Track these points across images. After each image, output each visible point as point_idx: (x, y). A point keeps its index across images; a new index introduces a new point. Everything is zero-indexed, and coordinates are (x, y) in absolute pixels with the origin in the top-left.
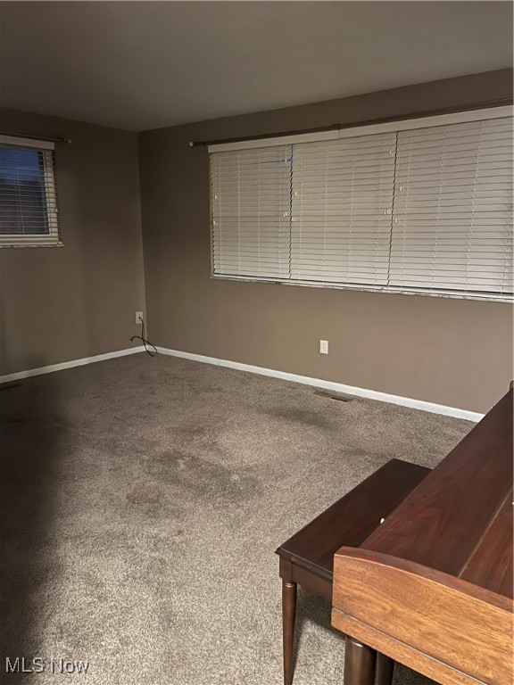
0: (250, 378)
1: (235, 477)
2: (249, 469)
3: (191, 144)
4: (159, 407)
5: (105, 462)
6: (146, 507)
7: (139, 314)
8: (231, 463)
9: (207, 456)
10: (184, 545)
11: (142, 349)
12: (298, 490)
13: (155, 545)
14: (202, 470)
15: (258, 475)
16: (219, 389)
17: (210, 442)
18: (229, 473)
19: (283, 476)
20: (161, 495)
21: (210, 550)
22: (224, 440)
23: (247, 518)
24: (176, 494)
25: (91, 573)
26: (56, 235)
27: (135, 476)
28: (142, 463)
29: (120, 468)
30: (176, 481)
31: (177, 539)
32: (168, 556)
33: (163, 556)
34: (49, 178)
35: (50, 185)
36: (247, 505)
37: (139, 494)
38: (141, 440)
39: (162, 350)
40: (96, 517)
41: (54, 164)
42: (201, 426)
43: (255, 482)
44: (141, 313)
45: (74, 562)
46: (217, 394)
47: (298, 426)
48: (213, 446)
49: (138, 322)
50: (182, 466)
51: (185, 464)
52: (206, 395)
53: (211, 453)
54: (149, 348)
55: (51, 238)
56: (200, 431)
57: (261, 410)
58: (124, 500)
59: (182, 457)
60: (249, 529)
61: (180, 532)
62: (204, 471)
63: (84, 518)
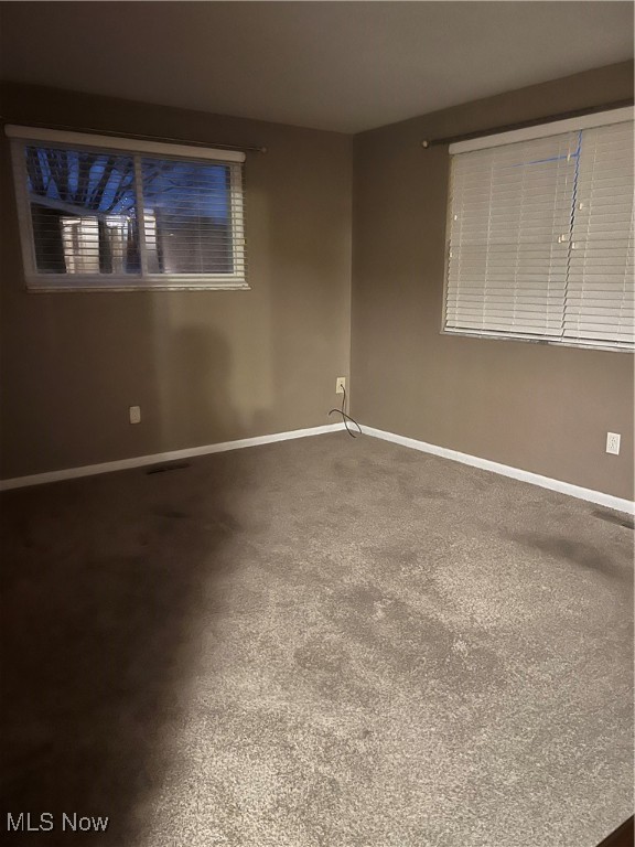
0: (491, 481)
1: (460, 646)
2: (483, 635)
3: (425, 144)
4: (355, 513)
5: (274, 592)
6: (320, 675)
7: (341, 381)
8: (454, 619)
9: (418, 602)
10: (370, 759)
11: (340, 427)
12: (565, 686)
13: (327, 749)
14: (409, 624)
15: (497, 648)
16: (443, 495)
17: (424, 578)
18: (451, 636)
19: (541, 656)
20: (344, 658)
21: (412, 778)
22: (446, 578)
23: (477, 725)
24: (367, 661)
25: (226, 784)
26: (242, 274)
27: (311, 619)
28: (322, 599)
29: (292, 602)
30: (367, 636)
31: (362, 747)
32: (344, 777)
33: (336, 776)
34: (237, 200)
35: (238, 209)
36: (477, 701)
37: (313, 652)
38: (326, 561)
39: (368, 430)
40: (249, 684)
41: (243, 181)
42: (413, 549)
43: (492, 661)
44: (344, 379)
45: (204, 758)
46: (439, 502)
47: (564, 567)
48: (427, 587)
49: (339, 391)
50: (380, 614)
51: (384, 610)
52: (422, 501)
53: (424, 598)
54: (351, 425)
55: (236, 278)
56: (410, 558)
57: (505, 534)
58: (291, 660)
59: (380, 598)
60: (479, 748)
61: (367, 732)
62: (411, 628)
63: (230, 681)
